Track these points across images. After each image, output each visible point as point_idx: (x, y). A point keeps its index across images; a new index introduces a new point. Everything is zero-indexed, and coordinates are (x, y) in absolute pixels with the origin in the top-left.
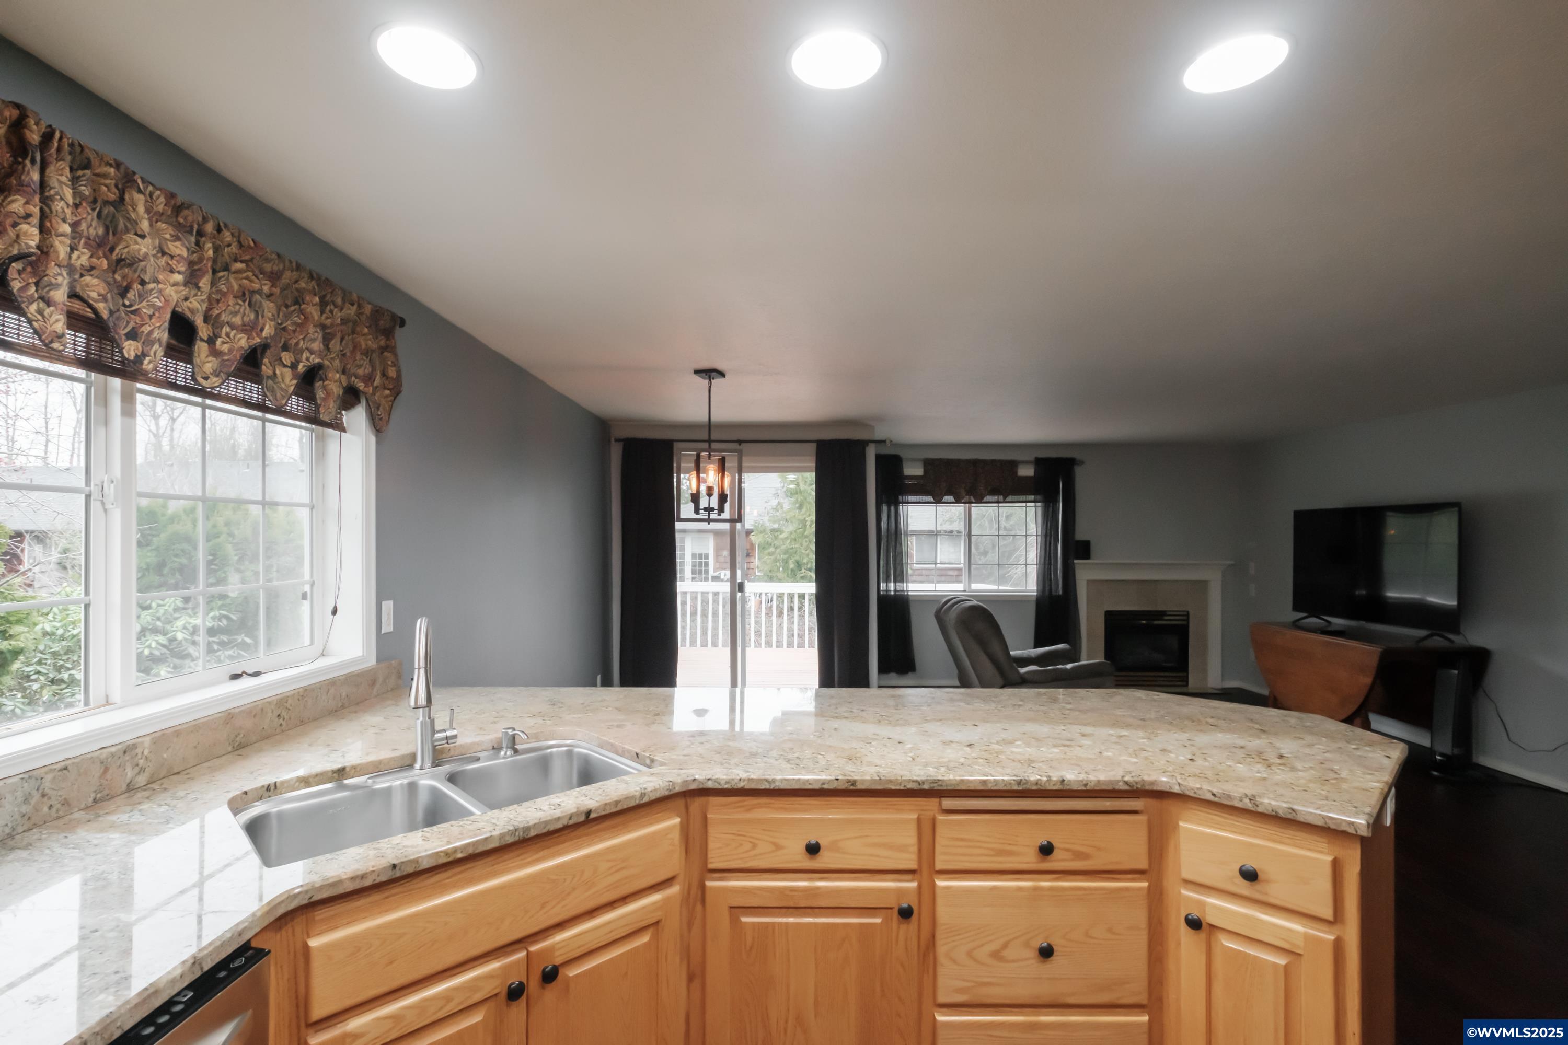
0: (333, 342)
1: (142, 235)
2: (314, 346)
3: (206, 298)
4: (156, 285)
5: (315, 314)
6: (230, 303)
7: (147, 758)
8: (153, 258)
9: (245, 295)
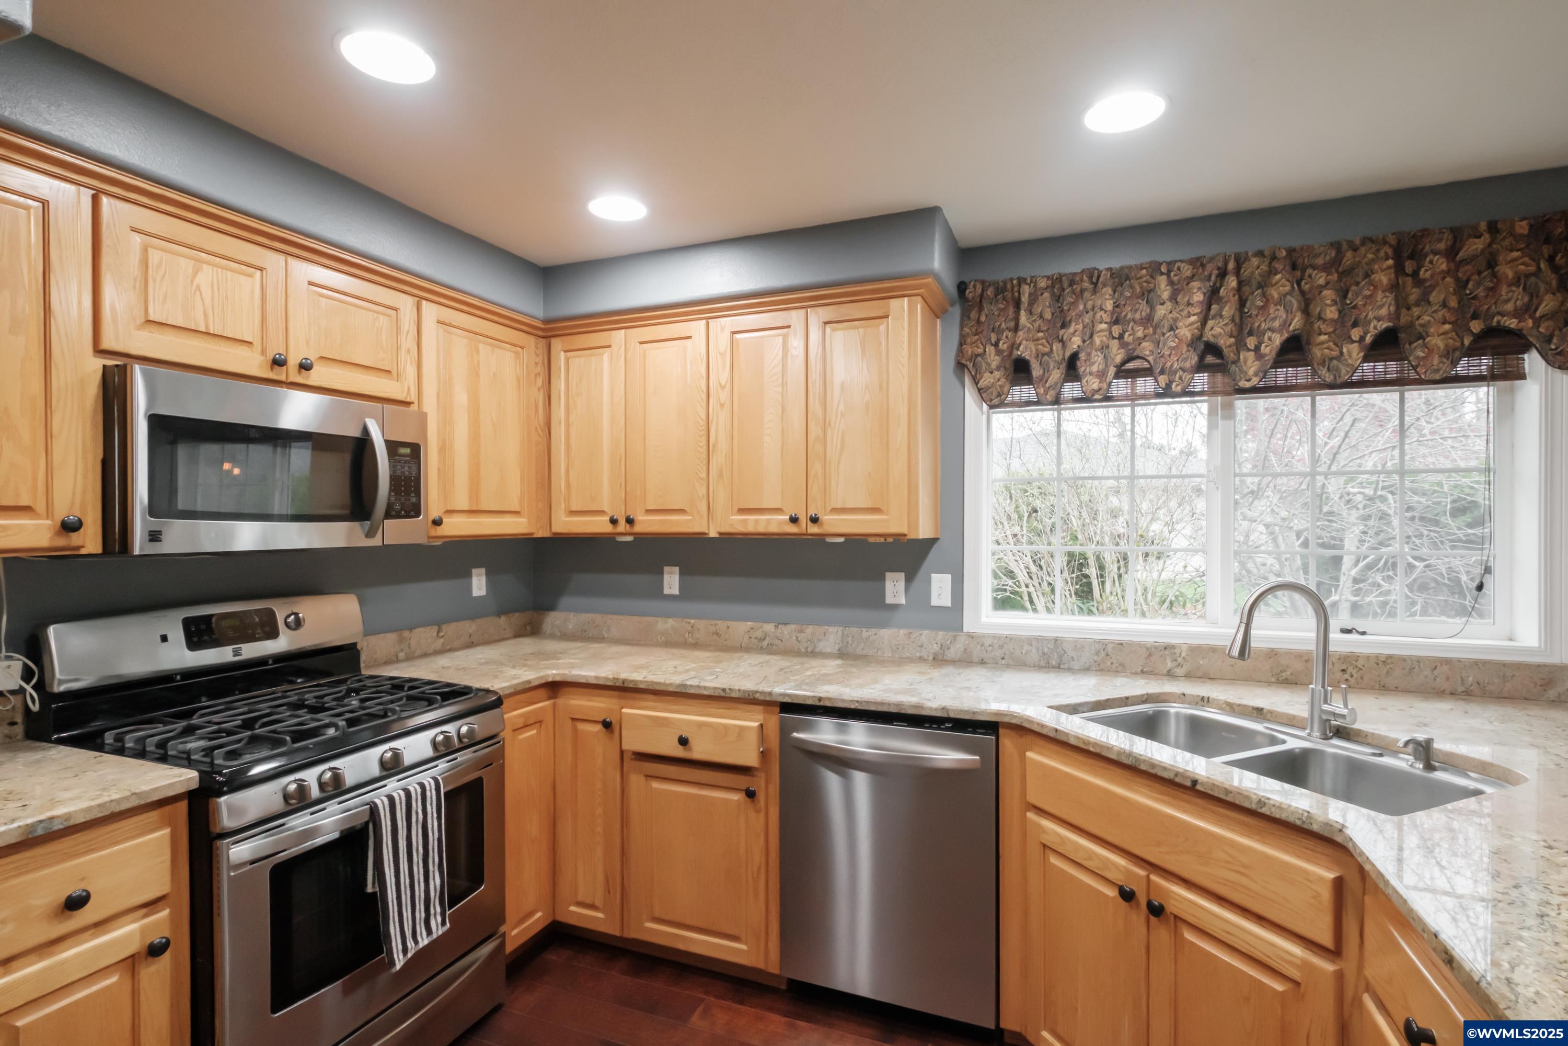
0: (1434, 294)
1: (1162, 304)
2: (1383, 312)
3: (1233, 320)
4: (1172, 333)
5: (1384, 279)
6: (1271, 311)
7: (1184, 658)
8: (1175, 314)
9: (1281, 301)
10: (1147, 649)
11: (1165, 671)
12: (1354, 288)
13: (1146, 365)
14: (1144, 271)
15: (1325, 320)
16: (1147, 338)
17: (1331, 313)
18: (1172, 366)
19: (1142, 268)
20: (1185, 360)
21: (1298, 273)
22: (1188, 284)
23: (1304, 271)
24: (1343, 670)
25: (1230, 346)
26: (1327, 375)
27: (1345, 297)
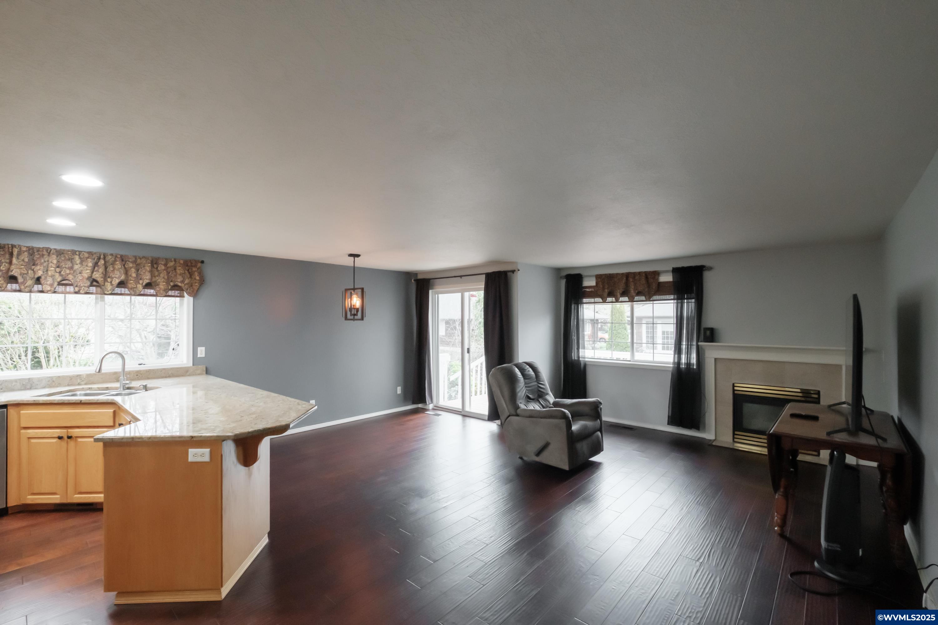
0: (161, 275)
1: (77, 265)
2: (148, 277)
3: (103, 273)
4: (80, 274)
5: (148, 269)
6: (115, 272)
7: (84, 379)
8: (81, 269)
9: (118, 269)
10: (70, 377)
11: (77, 383)
12: (141, 269)
13: (70, 283)
14: (70, 253)
15: (132, 277)
16: (71, 274)
17: (134, 275)
18: (80, 285)
19: (69, 251)
20: (85, 283)
21: (124, 263)
22: (87, 259)
23: (126, 262)
24: (137, 375)
25: (102, 281)
26: (133, 292)
27: (138, 271)
